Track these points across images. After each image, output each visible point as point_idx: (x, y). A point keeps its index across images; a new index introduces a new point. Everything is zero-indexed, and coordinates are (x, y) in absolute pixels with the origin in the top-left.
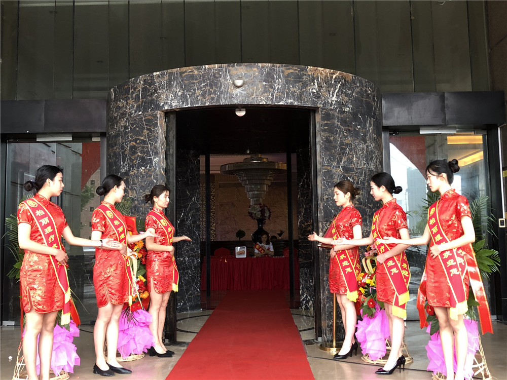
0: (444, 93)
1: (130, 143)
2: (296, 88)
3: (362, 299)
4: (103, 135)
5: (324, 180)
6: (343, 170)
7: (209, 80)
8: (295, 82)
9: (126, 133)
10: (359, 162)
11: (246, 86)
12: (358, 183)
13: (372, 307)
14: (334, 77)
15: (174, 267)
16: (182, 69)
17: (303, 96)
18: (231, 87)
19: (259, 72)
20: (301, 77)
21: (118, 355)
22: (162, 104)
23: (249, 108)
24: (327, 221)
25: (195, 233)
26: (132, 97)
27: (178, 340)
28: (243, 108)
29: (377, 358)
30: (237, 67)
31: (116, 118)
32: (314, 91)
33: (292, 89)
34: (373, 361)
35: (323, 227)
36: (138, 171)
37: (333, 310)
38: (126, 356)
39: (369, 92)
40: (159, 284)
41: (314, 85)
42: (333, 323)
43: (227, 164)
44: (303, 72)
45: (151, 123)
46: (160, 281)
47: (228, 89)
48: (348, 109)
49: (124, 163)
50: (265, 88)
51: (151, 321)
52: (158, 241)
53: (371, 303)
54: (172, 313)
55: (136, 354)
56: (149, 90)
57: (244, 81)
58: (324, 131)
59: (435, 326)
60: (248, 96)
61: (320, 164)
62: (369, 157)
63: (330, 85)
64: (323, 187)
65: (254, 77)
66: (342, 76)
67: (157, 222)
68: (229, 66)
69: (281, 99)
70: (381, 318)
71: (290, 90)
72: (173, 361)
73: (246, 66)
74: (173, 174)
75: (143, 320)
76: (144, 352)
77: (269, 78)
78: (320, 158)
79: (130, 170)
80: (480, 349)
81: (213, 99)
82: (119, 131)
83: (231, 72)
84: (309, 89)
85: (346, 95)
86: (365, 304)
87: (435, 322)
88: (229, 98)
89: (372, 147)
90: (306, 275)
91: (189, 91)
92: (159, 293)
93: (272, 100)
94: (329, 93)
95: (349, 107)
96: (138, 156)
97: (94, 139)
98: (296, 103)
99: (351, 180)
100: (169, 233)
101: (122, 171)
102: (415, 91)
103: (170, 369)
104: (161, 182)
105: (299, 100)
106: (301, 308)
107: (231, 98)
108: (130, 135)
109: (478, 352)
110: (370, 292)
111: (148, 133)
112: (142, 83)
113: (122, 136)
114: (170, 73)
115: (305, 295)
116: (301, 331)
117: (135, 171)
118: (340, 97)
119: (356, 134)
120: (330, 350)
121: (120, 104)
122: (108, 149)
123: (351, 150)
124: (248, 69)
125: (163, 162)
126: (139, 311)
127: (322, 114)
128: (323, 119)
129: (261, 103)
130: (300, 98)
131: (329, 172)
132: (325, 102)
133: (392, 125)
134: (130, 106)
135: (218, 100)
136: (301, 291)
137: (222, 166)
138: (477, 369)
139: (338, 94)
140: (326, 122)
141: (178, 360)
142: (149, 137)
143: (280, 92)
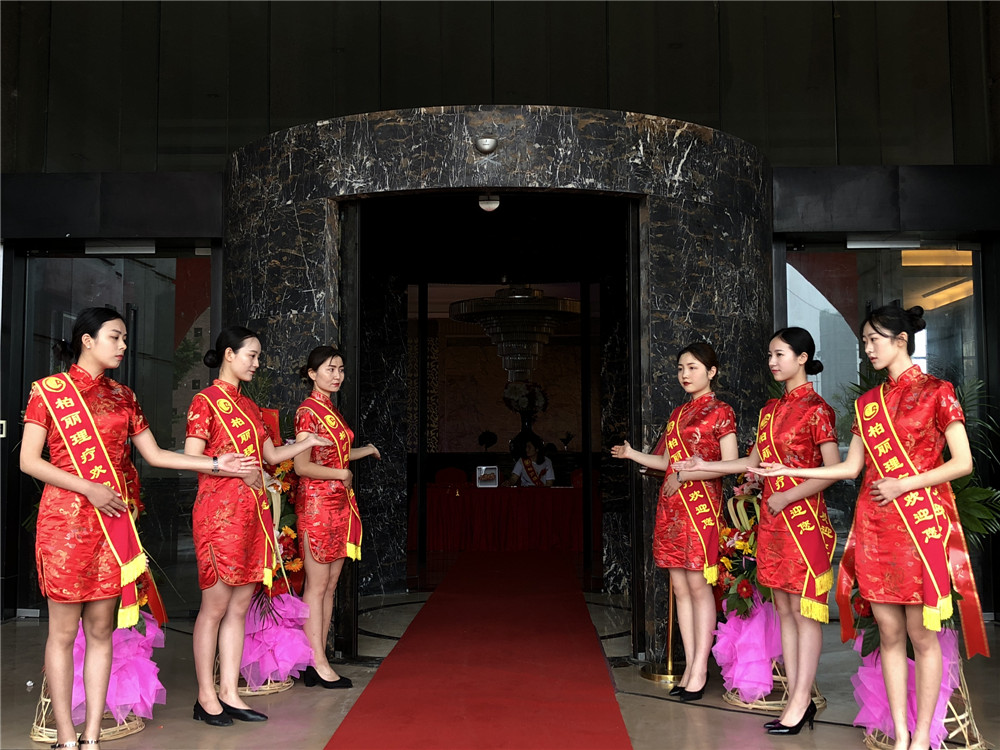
0: (898, 167)
1: (269, 261)
2: (600, 155)
3: (725, 580)
4: (215, 243)
5: (654, 340)
6: (693, 321)
7: (428, 137)
8: (599, 144)
9: (261, 242)
10: (725, 304)
11: (501, 151)
12: (721, 347)
13: (748, 597)
14: (677, 134)
15: (353, 509)
16: (373, 114)
17: (614, 171)
18: (471, 152)
19: (528, 124)
20: (609, 133)
21: (241, 682)
22: (333, 184)
23: (505, 194)
24: (658, 422)
25: (396, 439)
26: (275, 170)
27: (362, 653)
28: (494, 194)
29: (754, 697)
30: (483, 112)
31: (241, 211)
32: (637, 161)
33: (593, 159)
34: (746, 703)
35: (651, 434)
36: (284, 317)
37: (668, 599)
38: (258, 685)
39: (748, 164)
40: (319, 544)
41: (638, 149)
42: (668, 624)
43: (462, 302)
44: (617, 124)
45: (312, 222)
46: (323, 538)
47: (465, 156)
48: (703, 198)
49: (256, 300)
50: (540, 155)
51: (307, 616)
52: (318, 458)
53: (745, 589)
54: (349, 599)
55: (276, 682)
56: (308, 156)
57: (497, 141)
58: (657, 241)
59: (871, 638)
60: (505, 170)
61: (648, 308)
62: (745, 294)
63: (671, 151)
64: (652, 355)
65: (517, 131)
66: (694, 133)
67: (317, 419)
68: (467, 110)
69: (570, 179)
70: (764, 619)
71: (588, 159)
72: (348, 695)
73: (501, 110)
74: (353, 323)
75: (292, 614)
76: (292, 677)
77: (547, 134)
78: (646, 297)
79: (269, 315)
80: (960, 685)
81: (434, 175)
82: (248, 236)
83: (471, 122)
84: (628, 158)
85: (702, 171)
86: (732, 591)
87: (872, 630)
88: (468, 174)
89: (751, 276)
90: (616, 525)
91: (386, 158)
92: (320, 561)
93: (552, 178)
94: (667, 167)
95: (706, 195)
96: (285, 287)
97: (199, 252)
98: (599, 186)
99: (708, 340)
100: (342, 443)
101: (254, 316)
102: (839, 164)
103: (344, 713)
104: (330, 341)
105: (607, 180)
106: (606, 591)
107: (470, 173)
108: (269, 245)
109: (956, 691)
110: (743, 567)
111: (304, 243)
112: (293, 141)
113: (254, 248)
114: (348, 123)
115: (613, 566)
116: (604, 638)
117: (279, 318)
118: (690, 174)
119: (720, 249)
120: (660, 678)
121: (250, 184)
122: (225, 274)
123: (709, 281)
124: (505, 117)
125: (334, 301)
126: (284, 596)
127: (652, 207)
128: (654, 217)
129: (530, 185)
130: (607, 175)
131: (664, 324)
132: (659, 183)
133: (791, 230)
134: (270, 188)
135: (445, 179)
136: (604, 557)
137: (452, 304)
138: (955, 725)
139: (685, 169)
140: (659, 224)
141: (359, 695)
142: (307, 249)
143: (568, 163)
